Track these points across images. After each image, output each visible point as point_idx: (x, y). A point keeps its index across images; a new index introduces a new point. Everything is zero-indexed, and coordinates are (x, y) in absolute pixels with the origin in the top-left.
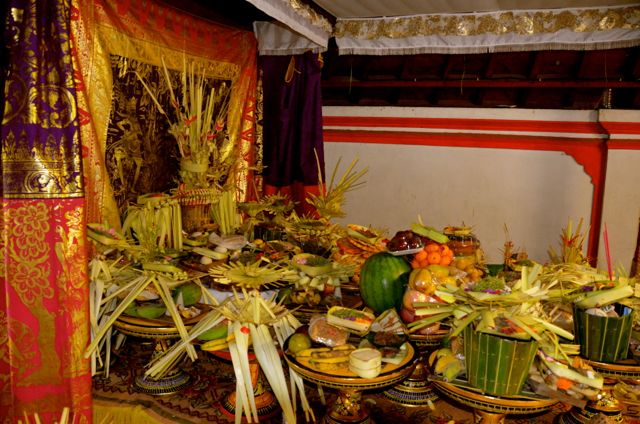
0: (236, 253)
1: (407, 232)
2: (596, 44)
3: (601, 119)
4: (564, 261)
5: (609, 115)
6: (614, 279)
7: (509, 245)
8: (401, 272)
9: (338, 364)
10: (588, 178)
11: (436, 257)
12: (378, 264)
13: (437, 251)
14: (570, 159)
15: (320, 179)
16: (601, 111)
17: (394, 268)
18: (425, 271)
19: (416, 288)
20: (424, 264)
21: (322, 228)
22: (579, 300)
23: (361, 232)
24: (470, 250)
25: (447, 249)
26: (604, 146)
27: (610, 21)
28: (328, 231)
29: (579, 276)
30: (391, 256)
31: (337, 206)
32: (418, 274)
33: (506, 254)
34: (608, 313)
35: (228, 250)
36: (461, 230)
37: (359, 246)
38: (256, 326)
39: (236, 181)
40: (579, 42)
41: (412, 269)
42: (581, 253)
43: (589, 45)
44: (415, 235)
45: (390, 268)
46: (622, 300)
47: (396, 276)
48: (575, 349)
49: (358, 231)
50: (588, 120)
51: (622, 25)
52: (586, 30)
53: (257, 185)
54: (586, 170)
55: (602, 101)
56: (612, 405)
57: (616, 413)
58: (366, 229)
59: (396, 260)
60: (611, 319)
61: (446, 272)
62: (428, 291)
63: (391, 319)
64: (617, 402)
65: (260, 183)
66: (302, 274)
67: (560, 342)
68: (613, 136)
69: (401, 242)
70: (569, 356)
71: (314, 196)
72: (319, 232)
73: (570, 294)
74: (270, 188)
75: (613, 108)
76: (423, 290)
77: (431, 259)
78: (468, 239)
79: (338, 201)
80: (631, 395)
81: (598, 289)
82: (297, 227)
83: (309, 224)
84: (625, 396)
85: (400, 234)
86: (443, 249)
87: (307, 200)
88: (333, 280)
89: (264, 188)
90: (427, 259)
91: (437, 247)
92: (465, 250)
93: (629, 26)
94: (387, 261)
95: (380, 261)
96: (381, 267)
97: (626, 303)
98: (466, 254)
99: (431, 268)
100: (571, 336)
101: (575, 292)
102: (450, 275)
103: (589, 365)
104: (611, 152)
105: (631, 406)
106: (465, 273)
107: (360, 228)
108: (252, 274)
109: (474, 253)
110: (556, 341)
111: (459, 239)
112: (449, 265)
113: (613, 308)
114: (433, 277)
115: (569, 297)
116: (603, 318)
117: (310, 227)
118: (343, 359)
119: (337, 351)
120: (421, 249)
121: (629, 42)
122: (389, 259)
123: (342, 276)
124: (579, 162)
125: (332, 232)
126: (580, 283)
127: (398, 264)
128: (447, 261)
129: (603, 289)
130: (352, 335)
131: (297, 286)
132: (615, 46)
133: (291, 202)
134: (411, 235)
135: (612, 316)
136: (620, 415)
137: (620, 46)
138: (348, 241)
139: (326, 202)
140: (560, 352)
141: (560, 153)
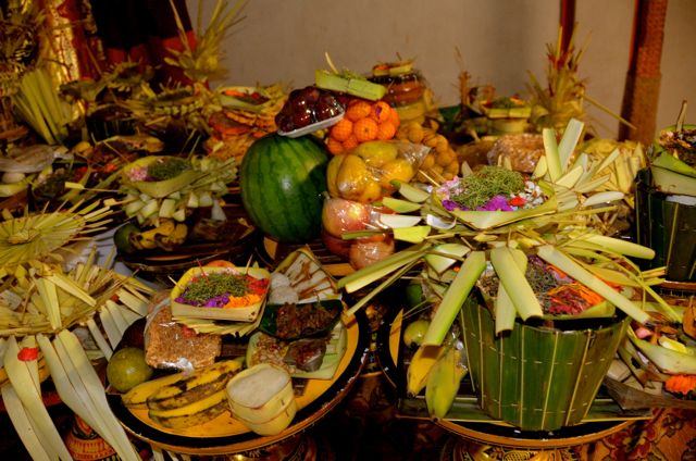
0: (42, 177)
1: (309, 89)
7: (465, 77)
8: (311, 165)
9: (207, 412)
11: (368, 127)
12: (265, 160)
13: (369, 116)
15: (180, 25)
17: (295, 162)
18: (354, 160)
19: (341, 196)
20: (351, 144)
21: (188, 100)
23: (245, 98)
24: (415, 95)
25: (385, 107)
28: (199, 103)
30: (286, 139)
31: (212, 61)
32: (342, 167)
33: (461, 91)
35: (27, 175)
36: (398, 66)
37: (243, 121)
38: (52, 338)
39: (56, 52)
41: (330, 156)
44: (323, 92)
45: (288, 162)
47: (302, 176)
49: (238, 97)
53: (95, 52)
58: (251, 91)
59: (298, 146)
61: (392, 152)
62: (365, 197)
63: (306, 266)
65: (100, 48)
66: (144, 197)
69: (300, 111)
71: (176, 53)
72: (184, 108)
74: (115, 53)
76: (355, 197)
77: (361, 133)
78: (410, 78)
79: (213, 54)
82: (150, 105)
83: (169, 98)
85: (295, 95)
86: (380, 109)
87: (167, 60)
88: (199, 197)
89: (106, 54)
90: (353, 133)
91: (367, 109)
92: (410, 96)
94: (281, 152)
95: (269, 154)
96: (272, 164)
98: (409, 102)
99: (363, 150)
102: (399, 156)
106: (425, 149)
107: (241, 90)
108: (23, 236)
109: (420, 98)
111: (398, 80)
112: (395, 137)
114: (369, 167)
117: (170, 103)
118: (215, 399)
119: (199, 388)
120: (340, 117)
122: (284, 146)
123: (214, 187)
125: (206, 104)
127: (304, 154)
128: (389, 130)
130: (226, 340)
131: (141, 220)
133: (149, 68)
134: (315, 94)
138: (226, 116)
139: (195, 58)
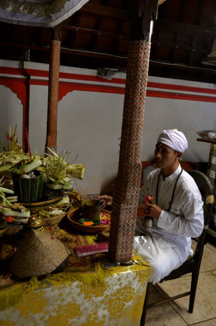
2: (19, 21)
3: (25, 67)
4: (9, 150)
5: (29, 65)
6: (32, 157)
10: (20, 101)
14: (9, 90)
16: (25, 62)
22: (15, 171)
26: (27, 83)
27: (25, 8)
29: (15, 158)
34: (30, 176)
40: (8, 18)
42: (18, 144)
43: (15, 21)
46: (37, 168)
48: (15, 198)
50: (17, 67)
51: (32, 13)
52: (13, 11)
54: (18, 97)
55: (25, 56)
56: (38, 223)
57: (40, 227)
60: (32, 179)
64: (40, 221)
67: (6, 197)
68: (32, 77)
70: (12, 203)
73: (10, 168)
75: (31, 61)
80: (48, 215)
81: (24, 164)
84: (45, 217)
93: (36, 14)
97: (40, 169)
100: (12, 192)
101: (13, 167)
103: (23, 205)
104: (31, 87)
105: (48, 221)
110: (3, 196)
113: (33, 173)
115: (10, 170)
116: (28, 179)
121: (36, 23)
124: (14, 91)
126: (15, 162)
129: (27, 163)
132: (29, 25)
135: (33, 177)
136: (42, 227)
137: (32, 25)
140: (6, 202)
141: (4, 86)
